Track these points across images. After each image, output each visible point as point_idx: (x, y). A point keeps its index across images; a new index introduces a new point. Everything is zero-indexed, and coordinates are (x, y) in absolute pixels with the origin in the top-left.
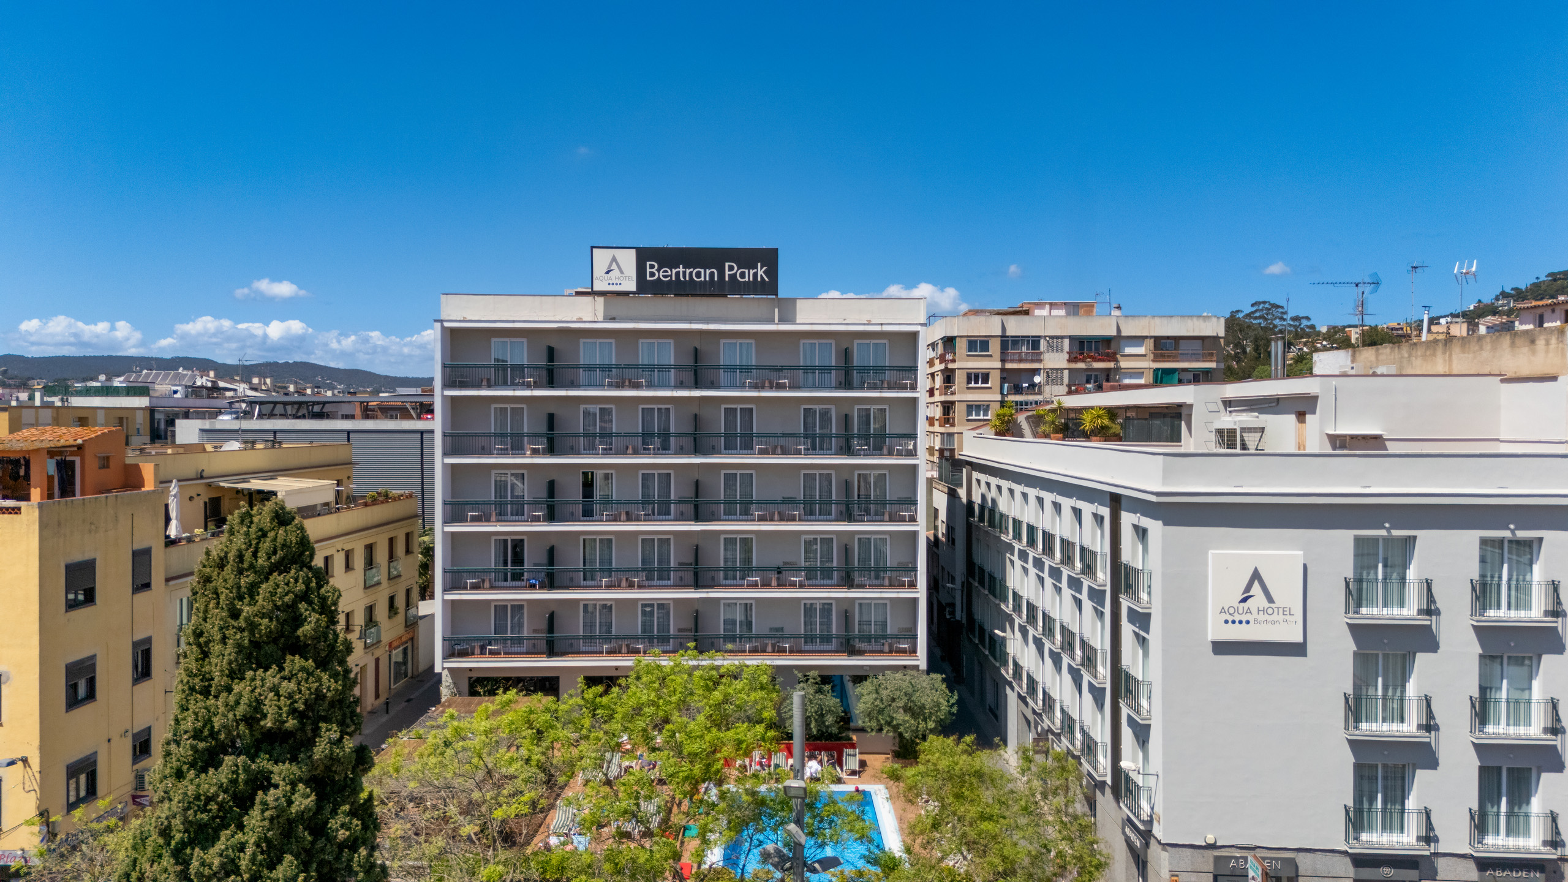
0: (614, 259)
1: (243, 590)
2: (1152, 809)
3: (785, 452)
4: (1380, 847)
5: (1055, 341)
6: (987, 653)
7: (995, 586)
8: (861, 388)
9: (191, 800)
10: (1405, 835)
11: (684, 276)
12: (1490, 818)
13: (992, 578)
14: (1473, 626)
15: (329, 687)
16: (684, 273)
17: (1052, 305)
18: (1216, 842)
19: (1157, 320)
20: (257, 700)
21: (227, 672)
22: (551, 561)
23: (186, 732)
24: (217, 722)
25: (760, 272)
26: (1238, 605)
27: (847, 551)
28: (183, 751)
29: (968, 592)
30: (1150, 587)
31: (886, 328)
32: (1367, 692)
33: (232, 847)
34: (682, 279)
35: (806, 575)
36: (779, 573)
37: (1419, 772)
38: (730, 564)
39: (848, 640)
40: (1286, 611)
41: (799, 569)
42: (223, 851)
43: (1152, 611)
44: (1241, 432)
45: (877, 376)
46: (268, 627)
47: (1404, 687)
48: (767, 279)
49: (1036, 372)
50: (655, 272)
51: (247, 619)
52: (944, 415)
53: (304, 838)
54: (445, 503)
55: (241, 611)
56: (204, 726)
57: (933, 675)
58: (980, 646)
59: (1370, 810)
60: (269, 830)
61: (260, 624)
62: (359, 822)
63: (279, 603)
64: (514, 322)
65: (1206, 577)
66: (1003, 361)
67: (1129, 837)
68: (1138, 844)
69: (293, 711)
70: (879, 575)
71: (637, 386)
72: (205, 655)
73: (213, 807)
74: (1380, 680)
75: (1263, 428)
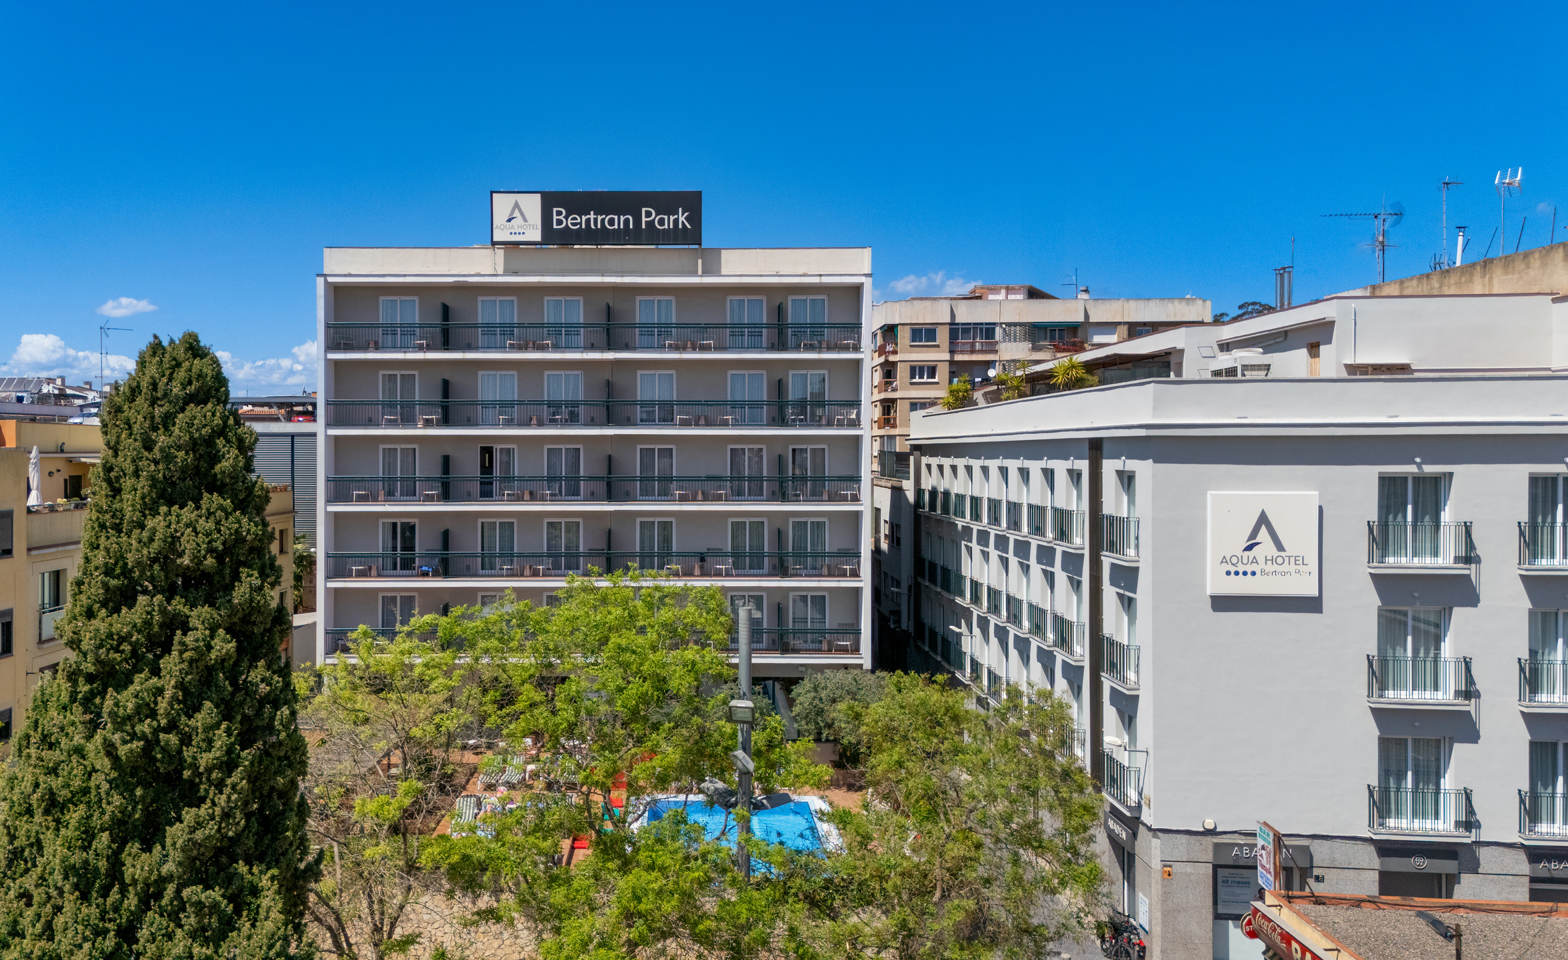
0: (517, 206)
1: (158, 420)
2: (1140, 794)
3: (709, 424)
4: (1411, 833)
5: (1013, 328)
6: (939, 659)
7: (949, 579)
8: (797, 348)
9: (103, 637)
10: (1441, 821)
11: (596, 224)
12: (1544, 800)
13: (946, 571)
14: (1521, 576)
15: (249, 530)
16: (596, 220)
17: (1009, 290)
18: (1216, 827)
19: (1132, 304)
20: (172, 536)
21: (139, 506)
22: (446, 545)
23: (97, 568)
24: (131, 559)
25: (682, 219)
26: (1242, 554)
27: (780, 535)
28: (95, 590)
29: (916, 591)
30: (1137, 538)
31: (825, 280)
32: (1394, 653)
33: (147, 691)
34: (593, 227)
35: (734, 563)
36: (703, 560)
37: (1457, 746)
38: (647, 550)
39: (781, 637)
40: (1299, 560)
41: (725, 555)
42: (138, 692)
43: (1141, 565)
44: (1242, 370)
45: (813, 335)
46: (186, 460)
47: (1438, 648)
48: (689, 227)
49: (989, 364)
50: (563, 219)
51: (162, 450)
52: (884, 414)
53: (225, 688)
54: (328, 480)
55: (155, 442)
56: (116, 563)
57: (878, 673)
58: (931, 653)
59: (1398, 789)
60: (187, 674)
61: (176, 457)
62: (281, 679)
63: (197, 435)
64: (405, 276)
65: (1205, 522)
66: (952, 352)
67: (1113, 830)
68: (1124, 836)
69: (211, 551)
70: (816, 563)
71: (542, 348)
72: (116, 491)
73: (126, 647)
74: (1410, 639)
75: (1269, 365)
